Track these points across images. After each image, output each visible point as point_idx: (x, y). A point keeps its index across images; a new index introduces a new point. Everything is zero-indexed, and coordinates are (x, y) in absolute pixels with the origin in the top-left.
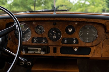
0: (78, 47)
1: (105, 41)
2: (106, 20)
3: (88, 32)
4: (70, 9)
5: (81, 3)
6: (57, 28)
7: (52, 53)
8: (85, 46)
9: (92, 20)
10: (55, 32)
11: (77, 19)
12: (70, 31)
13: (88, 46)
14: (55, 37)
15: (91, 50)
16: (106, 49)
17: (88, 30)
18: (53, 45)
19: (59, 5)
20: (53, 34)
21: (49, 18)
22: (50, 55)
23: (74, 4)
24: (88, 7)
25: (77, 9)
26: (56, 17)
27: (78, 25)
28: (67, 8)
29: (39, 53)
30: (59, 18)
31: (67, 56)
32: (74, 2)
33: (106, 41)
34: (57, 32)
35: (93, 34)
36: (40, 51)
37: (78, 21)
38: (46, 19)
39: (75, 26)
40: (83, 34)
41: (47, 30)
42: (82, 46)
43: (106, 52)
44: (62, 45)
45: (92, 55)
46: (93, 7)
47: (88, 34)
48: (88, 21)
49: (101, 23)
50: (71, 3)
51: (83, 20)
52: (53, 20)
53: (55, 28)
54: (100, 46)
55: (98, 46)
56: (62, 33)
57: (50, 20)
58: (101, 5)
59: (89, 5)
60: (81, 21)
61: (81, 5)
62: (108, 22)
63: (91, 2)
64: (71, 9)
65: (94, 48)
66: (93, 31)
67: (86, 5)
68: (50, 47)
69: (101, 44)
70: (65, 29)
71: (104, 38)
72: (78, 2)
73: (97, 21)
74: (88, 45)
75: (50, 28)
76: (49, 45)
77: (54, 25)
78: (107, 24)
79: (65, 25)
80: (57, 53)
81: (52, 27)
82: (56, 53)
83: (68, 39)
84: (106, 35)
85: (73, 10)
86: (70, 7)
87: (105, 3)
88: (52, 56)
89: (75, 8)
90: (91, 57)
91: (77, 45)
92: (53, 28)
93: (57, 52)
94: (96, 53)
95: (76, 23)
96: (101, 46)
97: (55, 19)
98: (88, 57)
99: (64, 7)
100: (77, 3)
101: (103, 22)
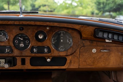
0: (51, 58)
1: (81, 49)
2: (80, 25)
3: (62, 39)
4: (54, 10)
5: (67, 4)
6: (25, 33)
7: (19, 65)
8: (59, 55)
9: (65, 25)
10: (22, 39)
11: (48, 23)
12: (41, 37)
13: (62, 56)
14: (22, 45)
15: (67, 60)
16: (83, 58)
17: (62, 36)
18: (20, 55)
19: (41, 4)
20: (20, 41)
21: (13, 21)
22: (17, 69)
23: (59, 4)
24: (76, 9)
25: (63, 10)
26: (22, 21)
27: (50, 30)
28: (51, 9)
29: (2, 66)
30: (25, 22)
31: (38, 68)
32: (58, 2)
33: (83, 49)
34: (25, 39)
35: (68, 41)
36: (4, 63)
37: (49, 25)
38: (10, 23)
39: (46, 32)
40: (56, 41)
41: (12, 36)
42: (55, 56)
43: (84, 62)
44: (32, 55)
45: (68, 66)
46: (81, 8)
47: (62, 41)
48: (61, 26)
49: (75, 28)
50: (55, 3)
51: (55, 24)
52: (18, 24)
53: (22, 34)
54: (76, 55)
55: (74, 56)
56: (31, 40)
57: (15, 24)
58: (89, 7)
59: (76, 7)
60: (52, 25)
61: (68, 5)
62: (82, 27)
63: (79, 3)
64: (56, 10)
65: (70, 57)
66: (68, 38)
67: (74, 6)
68: (17, 57)
69: (78, 52)
70: (35, 35)
71: (81, 45)
72: (64, 2)
73: (70, 26)
74: (62, 54)
75: (16, 34)
76: (15, 55)
77: (20, 30)
78: (82, 29)
79: (34, 30)
80: (26, 65)
81: (18, 33)
82: (24, 66)
83: (38, 47)
84: (82, 43)
85: (58, 12)
86: (54, 8)
87: (94, 4)
88: (20, 69)
89: (61, 9)
90: (67, 68)
91: (49, 54)
92: (20, 34)
93: (26, 63)
94: (72, 63)
95: (48, 28)
96: (78, 55)
97: (21, 23)
98: (63, 68)
99: (47, 7)
100: (62, 4)
101: (77, 27)
